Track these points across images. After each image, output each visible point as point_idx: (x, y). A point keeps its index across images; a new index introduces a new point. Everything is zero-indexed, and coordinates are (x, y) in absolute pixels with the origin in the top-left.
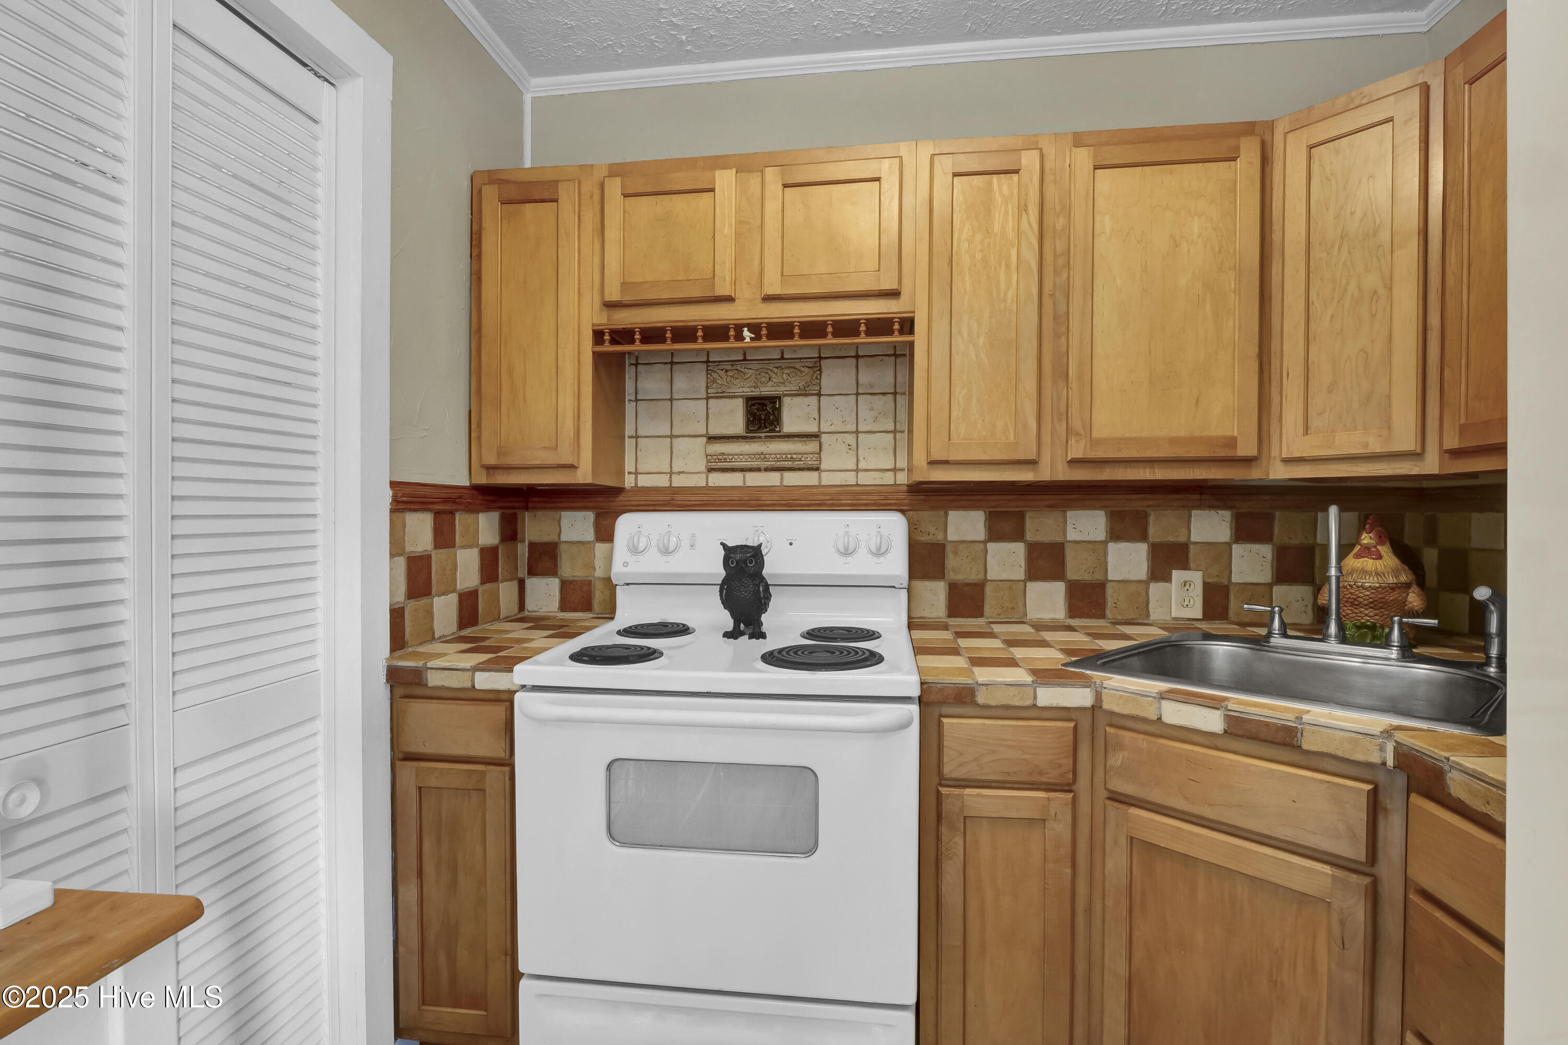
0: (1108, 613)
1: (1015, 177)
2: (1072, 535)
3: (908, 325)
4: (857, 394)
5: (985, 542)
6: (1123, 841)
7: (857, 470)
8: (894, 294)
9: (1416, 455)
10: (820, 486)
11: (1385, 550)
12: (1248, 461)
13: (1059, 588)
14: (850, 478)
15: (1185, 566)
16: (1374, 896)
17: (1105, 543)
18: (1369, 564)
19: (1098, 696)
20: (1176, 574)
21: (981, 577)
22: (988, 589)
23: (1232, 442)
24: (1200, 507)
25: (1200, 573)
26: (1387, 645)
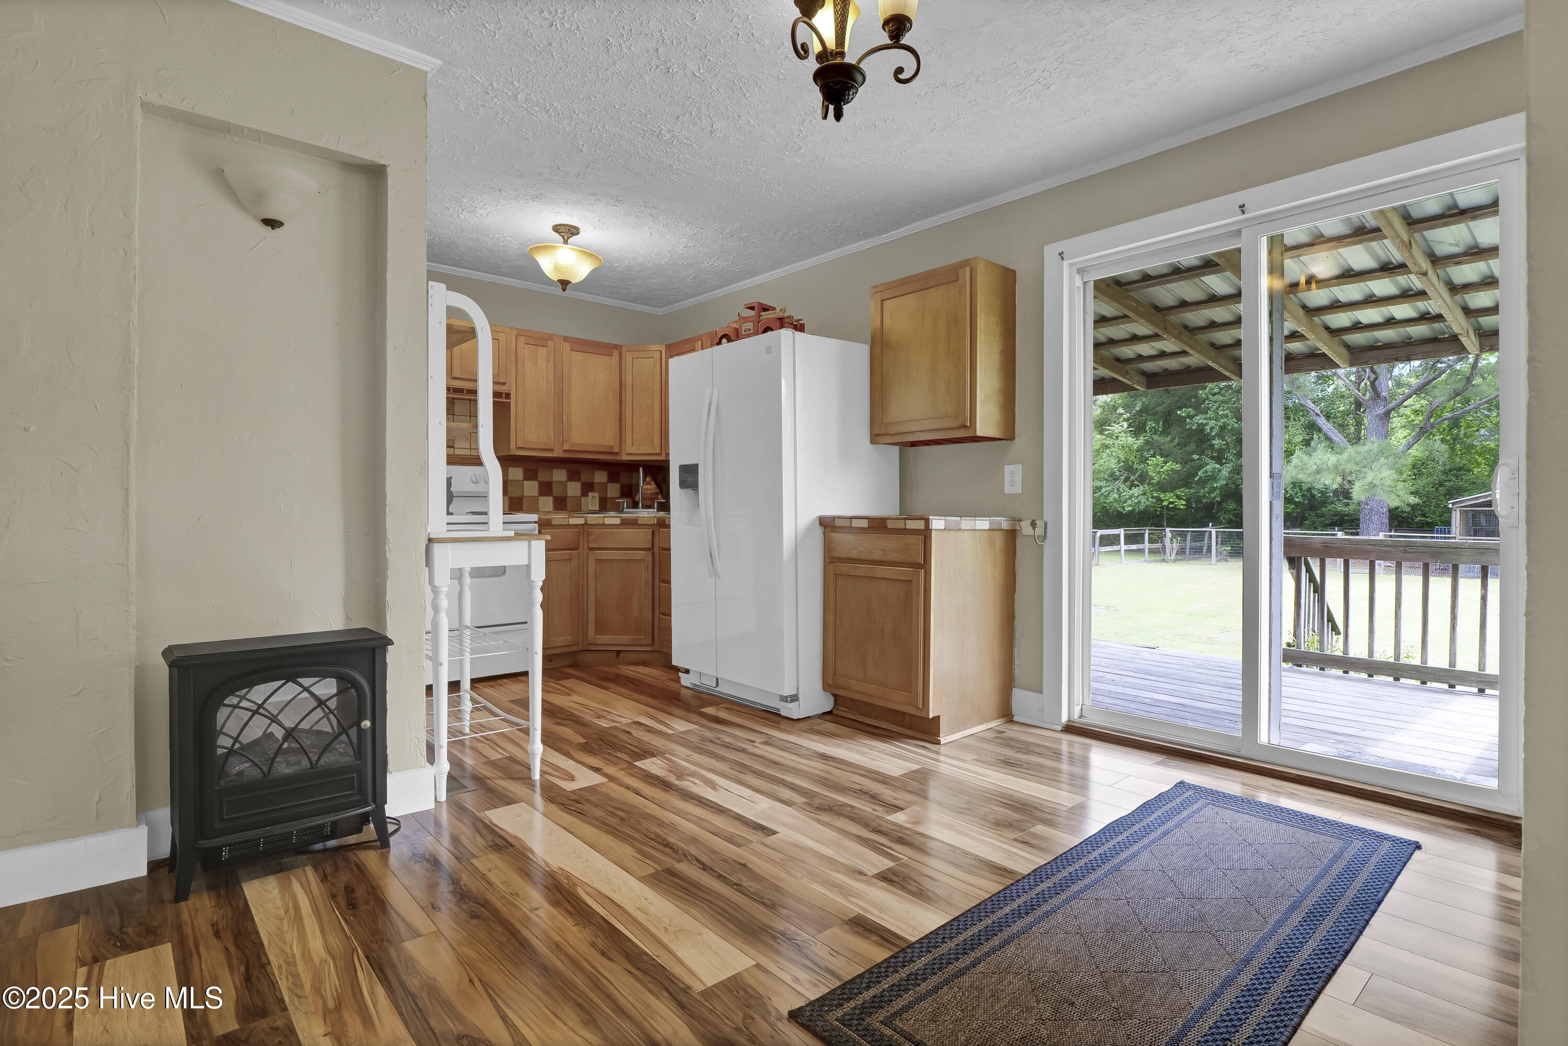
0: (568, 508)
1: (546, 348)
2: (555, 479)
3: (508, 396)
4: (470, 416)
5: (523, 481)
6: (594, 561)
7: (470, 449)
8: (504, 384)
9: (660, 454)
10: (454, 455)
11: (652, 483)
12: (616, 454)
13: (550, 499)
14: (467, 452)
15: (593, 491)
16: (653, 555)
17: (566, 482)
18: (649, 487)
19: (586, 520)
20: (590, 494)
21: (522, 495)
22: (525, 500)
23: (612, 447)
24: (597, 470)
25: (597, 494)
26: (654, 508)
